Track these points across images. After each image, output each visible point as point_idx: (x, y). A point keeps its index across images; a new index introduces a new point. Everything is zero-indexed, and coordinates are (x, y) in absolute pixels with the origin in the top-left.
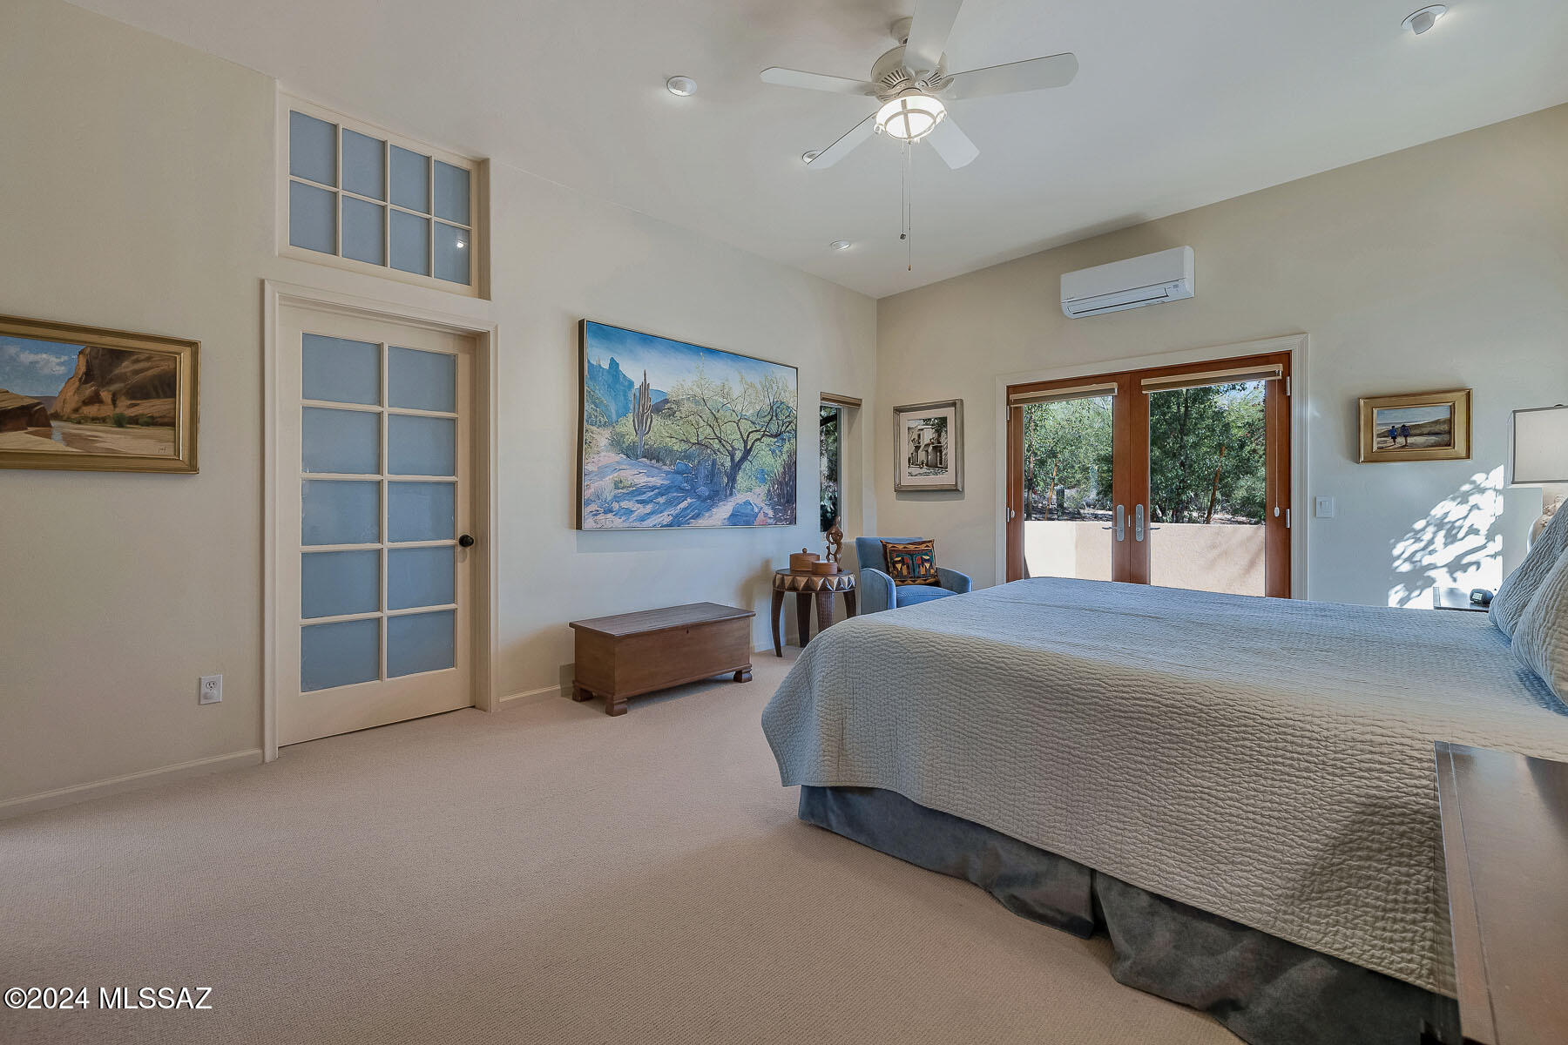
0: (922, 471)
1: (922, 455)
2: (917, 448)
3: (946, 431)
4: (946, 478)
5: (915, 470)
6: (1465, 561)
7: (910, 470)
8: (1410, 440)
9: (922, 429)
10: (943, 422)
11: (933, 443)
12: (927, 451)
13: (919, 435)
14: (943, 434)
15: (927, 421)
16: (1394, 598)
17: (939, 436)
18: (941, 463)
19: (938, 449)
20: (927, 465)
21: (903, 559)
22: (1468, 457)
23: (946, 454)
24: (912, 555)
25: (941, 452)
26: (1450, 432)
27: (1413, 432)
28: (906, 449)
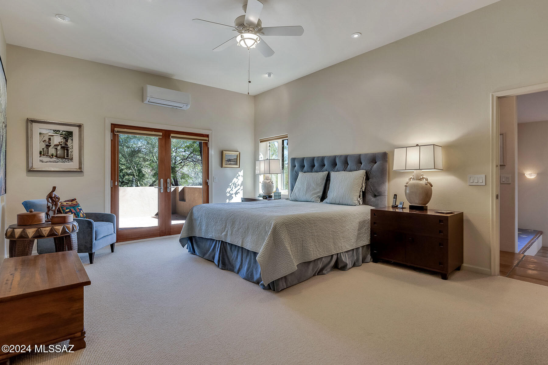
0: (52, 160)
1: (52, 151)
2: (48, 146)
3: (72, 140)
4: (73, 165)
5: (45, 159)
6: (237, 192)
7: (41, 159)
8: (231, 162)
9: (53, 136)
10: (69, 134)
11: (61, 145)
12: (57, 149)
13: (50, 139)
14: (69, 141)
15: (56, 131)
16: (227, 201)
17: (67, 141)
18: (68, 156)
19: (65, 148)
20: (56, 156)
21: (70, 210)
22: (239, 167)
23: (71, 152)
24: (74, 207)
25: (68, 150)
26: (237, 161)
27: (231, 161)
28: (37, 146)
